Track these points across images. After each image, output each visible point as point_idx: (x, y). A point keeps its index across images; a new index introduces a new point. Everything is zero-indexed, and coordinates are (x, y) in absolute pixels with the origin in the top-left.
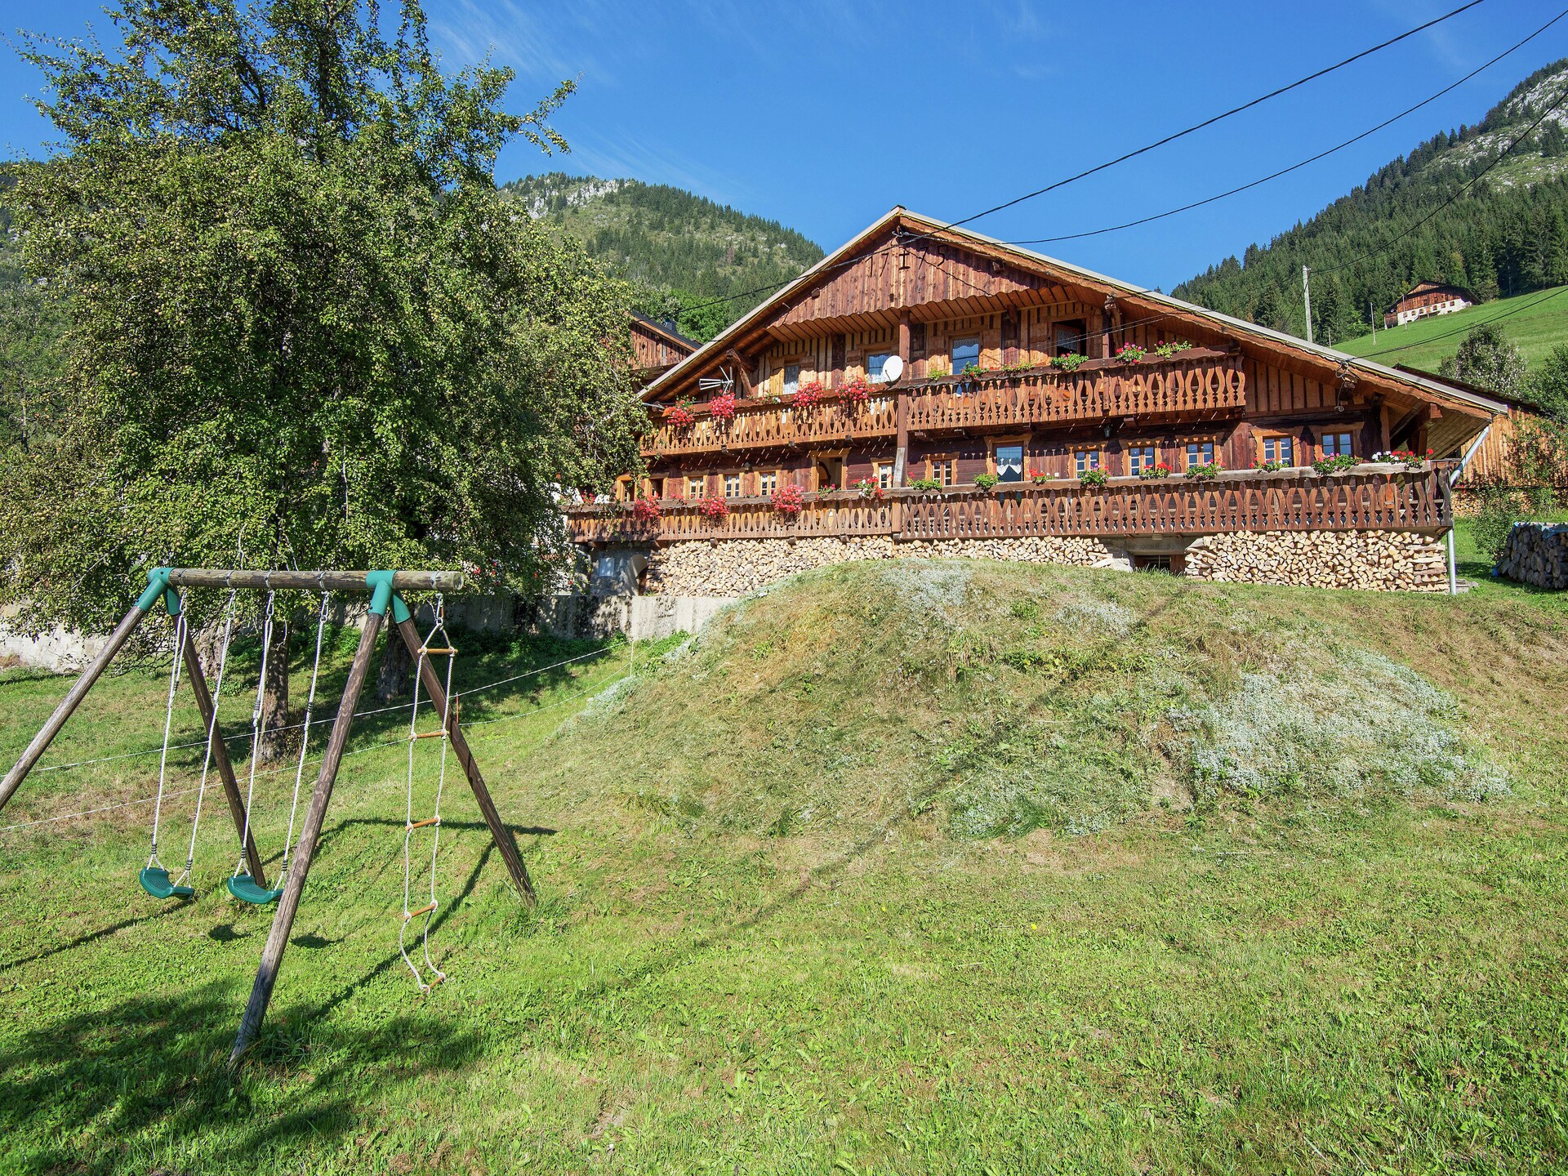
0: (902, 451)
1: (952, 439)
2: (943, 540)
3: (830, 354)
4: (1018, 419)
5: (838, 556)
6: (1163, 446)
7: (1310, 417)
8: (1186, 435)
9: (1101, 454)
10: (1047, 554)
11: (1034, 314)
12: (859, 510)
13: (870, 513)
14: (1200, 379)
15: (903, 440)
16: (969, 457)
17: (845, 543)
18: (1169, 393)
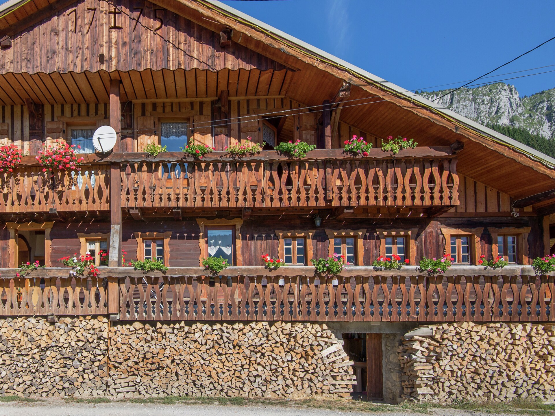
0: (116, 228)
1: (165, 220)
2: (168, 323)
3: (27, 123)
4: (241, 203)
5: (45, 338)
6: (365, 238)
7: (488, 220)
8: (386, 229)
9: (309, 241)
10: (278, 339)
11: (244, 105)
12: (69, 289)
13: (81, 292)
14: (418, 177)
15: (116, 217)
16: (181, 238)
17: (53, 323)
18: (389, 189)
